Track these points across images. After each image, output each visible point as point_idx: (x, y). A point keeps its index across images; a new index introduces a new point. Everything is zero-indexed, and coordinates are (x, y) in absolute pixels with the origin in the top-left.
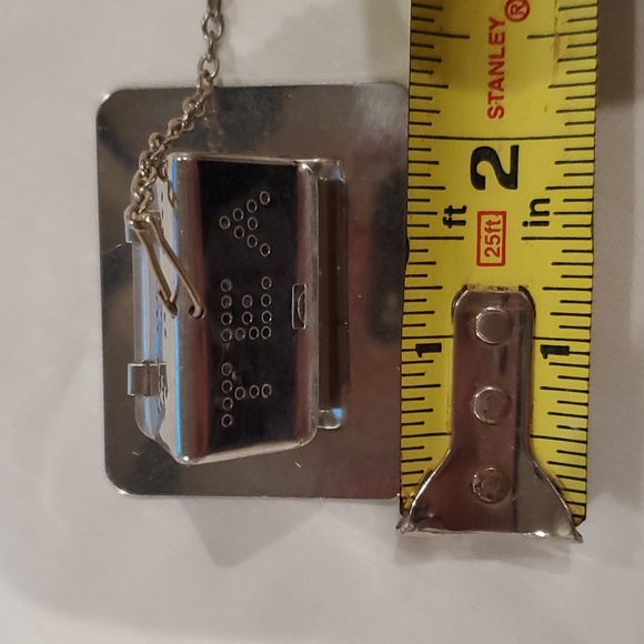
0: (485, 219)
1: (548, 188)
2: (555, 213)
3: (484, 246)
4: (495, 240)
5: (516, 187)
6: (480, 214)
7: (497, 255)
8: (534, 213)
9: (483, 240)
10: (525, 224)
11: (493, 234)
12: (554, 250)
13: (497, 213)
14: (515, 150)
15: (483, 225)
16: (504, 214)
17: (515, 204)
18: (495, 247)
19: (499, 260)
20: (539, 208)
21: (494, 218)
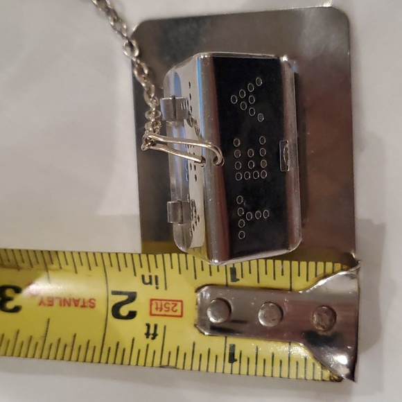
0: (154, 312)
1: (135, 275)
2: (150, 272)
4: (167, 306)
5: (135, 293)
6: (151, 314)
7: (176, 305)
8: (150, 283)
9: (167, 313)
10: (157, 288)
11: (163, 307)
14: (115, 293)
15: (158, 313)
16: (152, 300)
17: (145, 294)
18: (171, 306)
19: (179, 304)
20: (147, 280)
21: (154, 306)
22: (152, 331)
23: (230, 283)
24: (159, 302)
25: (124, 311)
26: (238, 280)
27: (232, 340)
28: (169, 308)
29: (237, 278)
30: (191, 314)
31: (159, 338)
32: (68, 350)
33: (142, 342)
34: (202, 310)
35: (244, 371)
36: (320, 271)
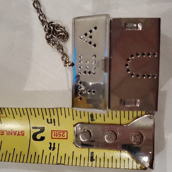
0: (53, 137)
1: (44, 119)
2: (51, 117)
3: (62, 137)
4: (60, 134)
5: (44, 128)
6: (52, 138)
7: (64, 133)
8: (51, 123)
10: (55, 125)
11: (58, 134)
13: (52, 133)
15: (55, 137)
16: (52, 131)
17: (49, 128)
18: (62, 134)
19: (66, 133)
20: (50, 121)
21: (53, 134)
22: (52, 146)
23: (90, 122)
24: (56, 132)
25: (39, 137)
26: (95, 120)
27: (91, 150)
28: (61, 135)
29: (94, 119)
30: (72, 137)
31: (56, 150)
32: (11, 156)
33: (47, 152)
34: (77, 136)
35: (98, 165)
36: (135, 115)
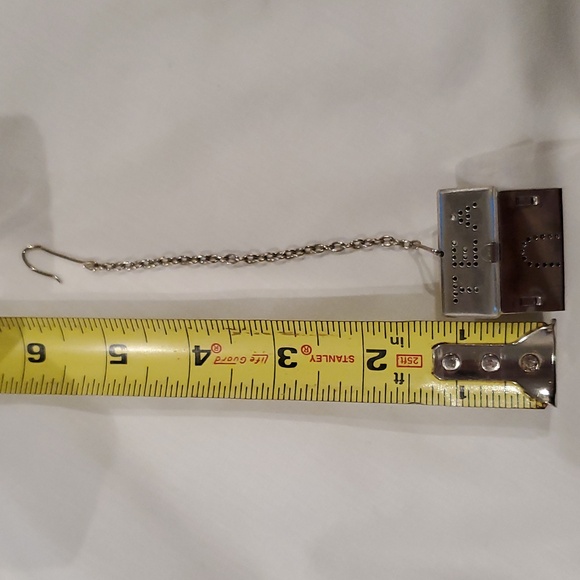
0: (400, 364)
1: (386, 338)
2: (397, 335)
3: (413, 364)
4: (410, 359)
5: (385, 350)
6: (398, 366)
7: (417, 358)
8: (397, 343)
9: (410, 365)
10: (402, 346)
11: (407, 360)
12: (414, 336)
13: (397, 359)
14: (368, 351)
15: (403, 364)
16: (398, 356)
17: (393, 351)
18: (413, 359)
19: (419, 357)
20: (395, 341)
21: (400, 360)
22: (399, 378)
23: (459, 341)
24: (404, 357)
25: (377, 364)
27: (460, 383)
28: (411, 361)
29: (465, 337)
30: (429, 365)
31: (406, 383)
32: (337, 393)
33: (393, 386)
34: (437, 364)
35: (472, 404)
36: (528, 330)
